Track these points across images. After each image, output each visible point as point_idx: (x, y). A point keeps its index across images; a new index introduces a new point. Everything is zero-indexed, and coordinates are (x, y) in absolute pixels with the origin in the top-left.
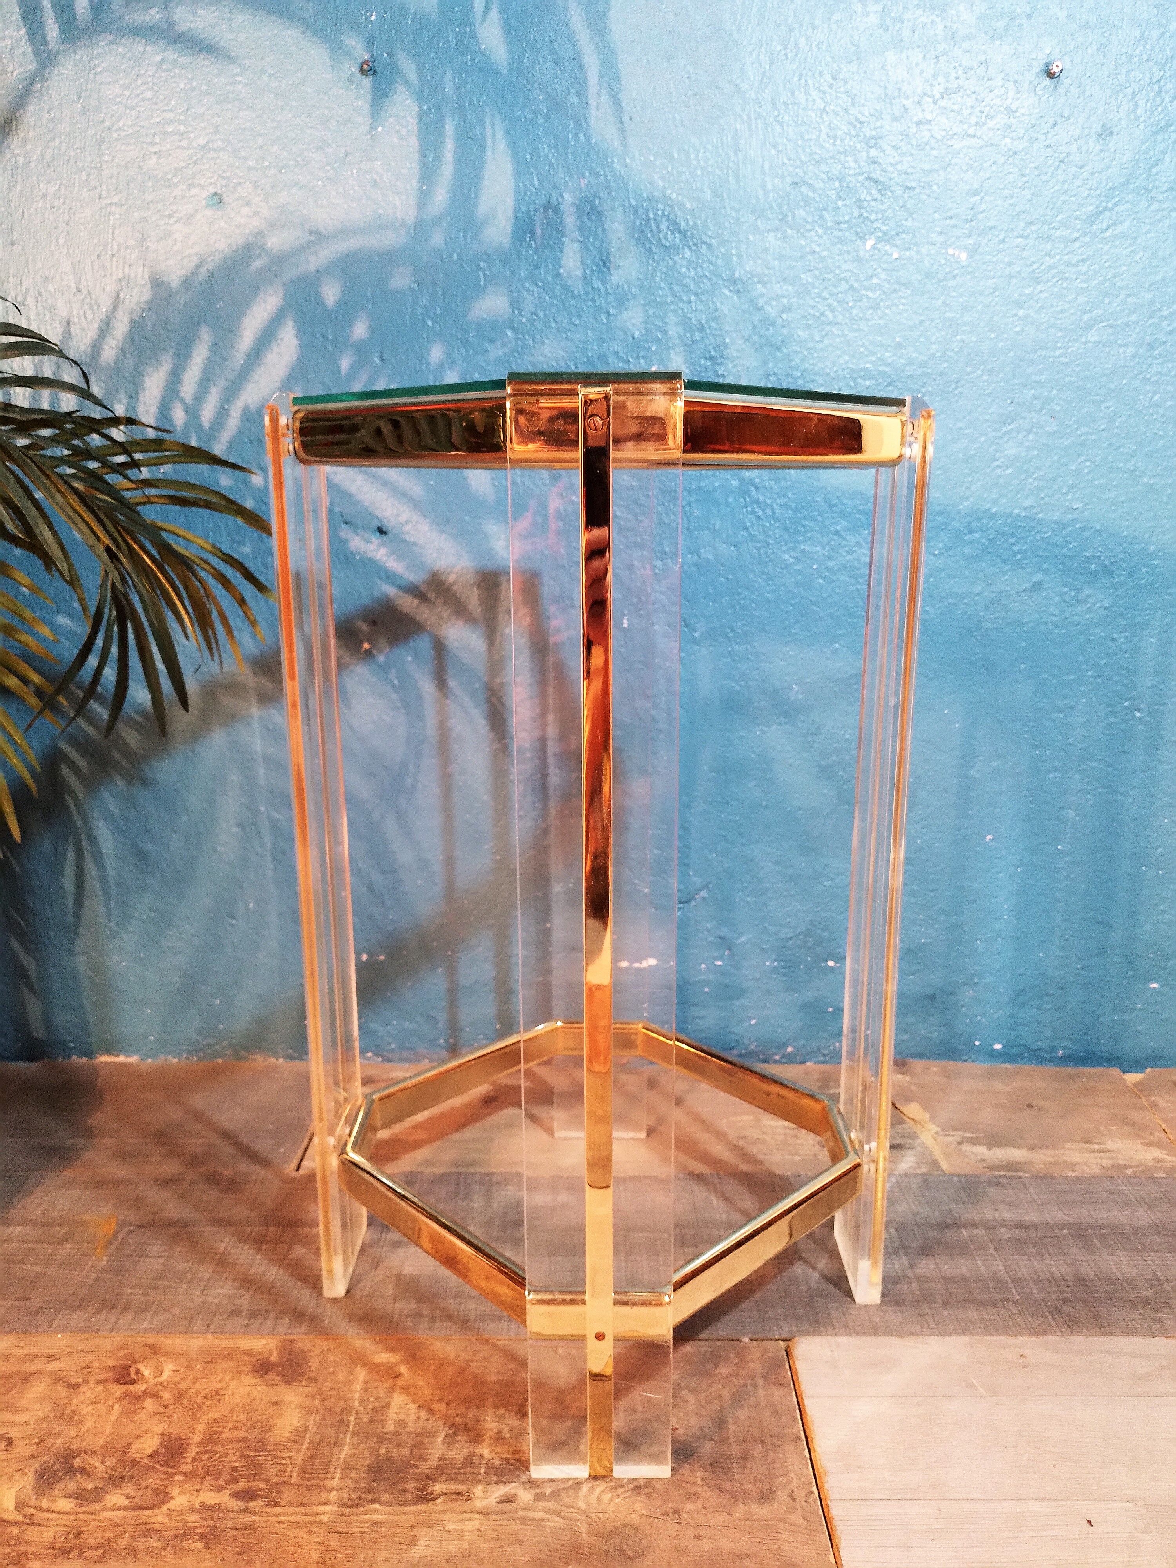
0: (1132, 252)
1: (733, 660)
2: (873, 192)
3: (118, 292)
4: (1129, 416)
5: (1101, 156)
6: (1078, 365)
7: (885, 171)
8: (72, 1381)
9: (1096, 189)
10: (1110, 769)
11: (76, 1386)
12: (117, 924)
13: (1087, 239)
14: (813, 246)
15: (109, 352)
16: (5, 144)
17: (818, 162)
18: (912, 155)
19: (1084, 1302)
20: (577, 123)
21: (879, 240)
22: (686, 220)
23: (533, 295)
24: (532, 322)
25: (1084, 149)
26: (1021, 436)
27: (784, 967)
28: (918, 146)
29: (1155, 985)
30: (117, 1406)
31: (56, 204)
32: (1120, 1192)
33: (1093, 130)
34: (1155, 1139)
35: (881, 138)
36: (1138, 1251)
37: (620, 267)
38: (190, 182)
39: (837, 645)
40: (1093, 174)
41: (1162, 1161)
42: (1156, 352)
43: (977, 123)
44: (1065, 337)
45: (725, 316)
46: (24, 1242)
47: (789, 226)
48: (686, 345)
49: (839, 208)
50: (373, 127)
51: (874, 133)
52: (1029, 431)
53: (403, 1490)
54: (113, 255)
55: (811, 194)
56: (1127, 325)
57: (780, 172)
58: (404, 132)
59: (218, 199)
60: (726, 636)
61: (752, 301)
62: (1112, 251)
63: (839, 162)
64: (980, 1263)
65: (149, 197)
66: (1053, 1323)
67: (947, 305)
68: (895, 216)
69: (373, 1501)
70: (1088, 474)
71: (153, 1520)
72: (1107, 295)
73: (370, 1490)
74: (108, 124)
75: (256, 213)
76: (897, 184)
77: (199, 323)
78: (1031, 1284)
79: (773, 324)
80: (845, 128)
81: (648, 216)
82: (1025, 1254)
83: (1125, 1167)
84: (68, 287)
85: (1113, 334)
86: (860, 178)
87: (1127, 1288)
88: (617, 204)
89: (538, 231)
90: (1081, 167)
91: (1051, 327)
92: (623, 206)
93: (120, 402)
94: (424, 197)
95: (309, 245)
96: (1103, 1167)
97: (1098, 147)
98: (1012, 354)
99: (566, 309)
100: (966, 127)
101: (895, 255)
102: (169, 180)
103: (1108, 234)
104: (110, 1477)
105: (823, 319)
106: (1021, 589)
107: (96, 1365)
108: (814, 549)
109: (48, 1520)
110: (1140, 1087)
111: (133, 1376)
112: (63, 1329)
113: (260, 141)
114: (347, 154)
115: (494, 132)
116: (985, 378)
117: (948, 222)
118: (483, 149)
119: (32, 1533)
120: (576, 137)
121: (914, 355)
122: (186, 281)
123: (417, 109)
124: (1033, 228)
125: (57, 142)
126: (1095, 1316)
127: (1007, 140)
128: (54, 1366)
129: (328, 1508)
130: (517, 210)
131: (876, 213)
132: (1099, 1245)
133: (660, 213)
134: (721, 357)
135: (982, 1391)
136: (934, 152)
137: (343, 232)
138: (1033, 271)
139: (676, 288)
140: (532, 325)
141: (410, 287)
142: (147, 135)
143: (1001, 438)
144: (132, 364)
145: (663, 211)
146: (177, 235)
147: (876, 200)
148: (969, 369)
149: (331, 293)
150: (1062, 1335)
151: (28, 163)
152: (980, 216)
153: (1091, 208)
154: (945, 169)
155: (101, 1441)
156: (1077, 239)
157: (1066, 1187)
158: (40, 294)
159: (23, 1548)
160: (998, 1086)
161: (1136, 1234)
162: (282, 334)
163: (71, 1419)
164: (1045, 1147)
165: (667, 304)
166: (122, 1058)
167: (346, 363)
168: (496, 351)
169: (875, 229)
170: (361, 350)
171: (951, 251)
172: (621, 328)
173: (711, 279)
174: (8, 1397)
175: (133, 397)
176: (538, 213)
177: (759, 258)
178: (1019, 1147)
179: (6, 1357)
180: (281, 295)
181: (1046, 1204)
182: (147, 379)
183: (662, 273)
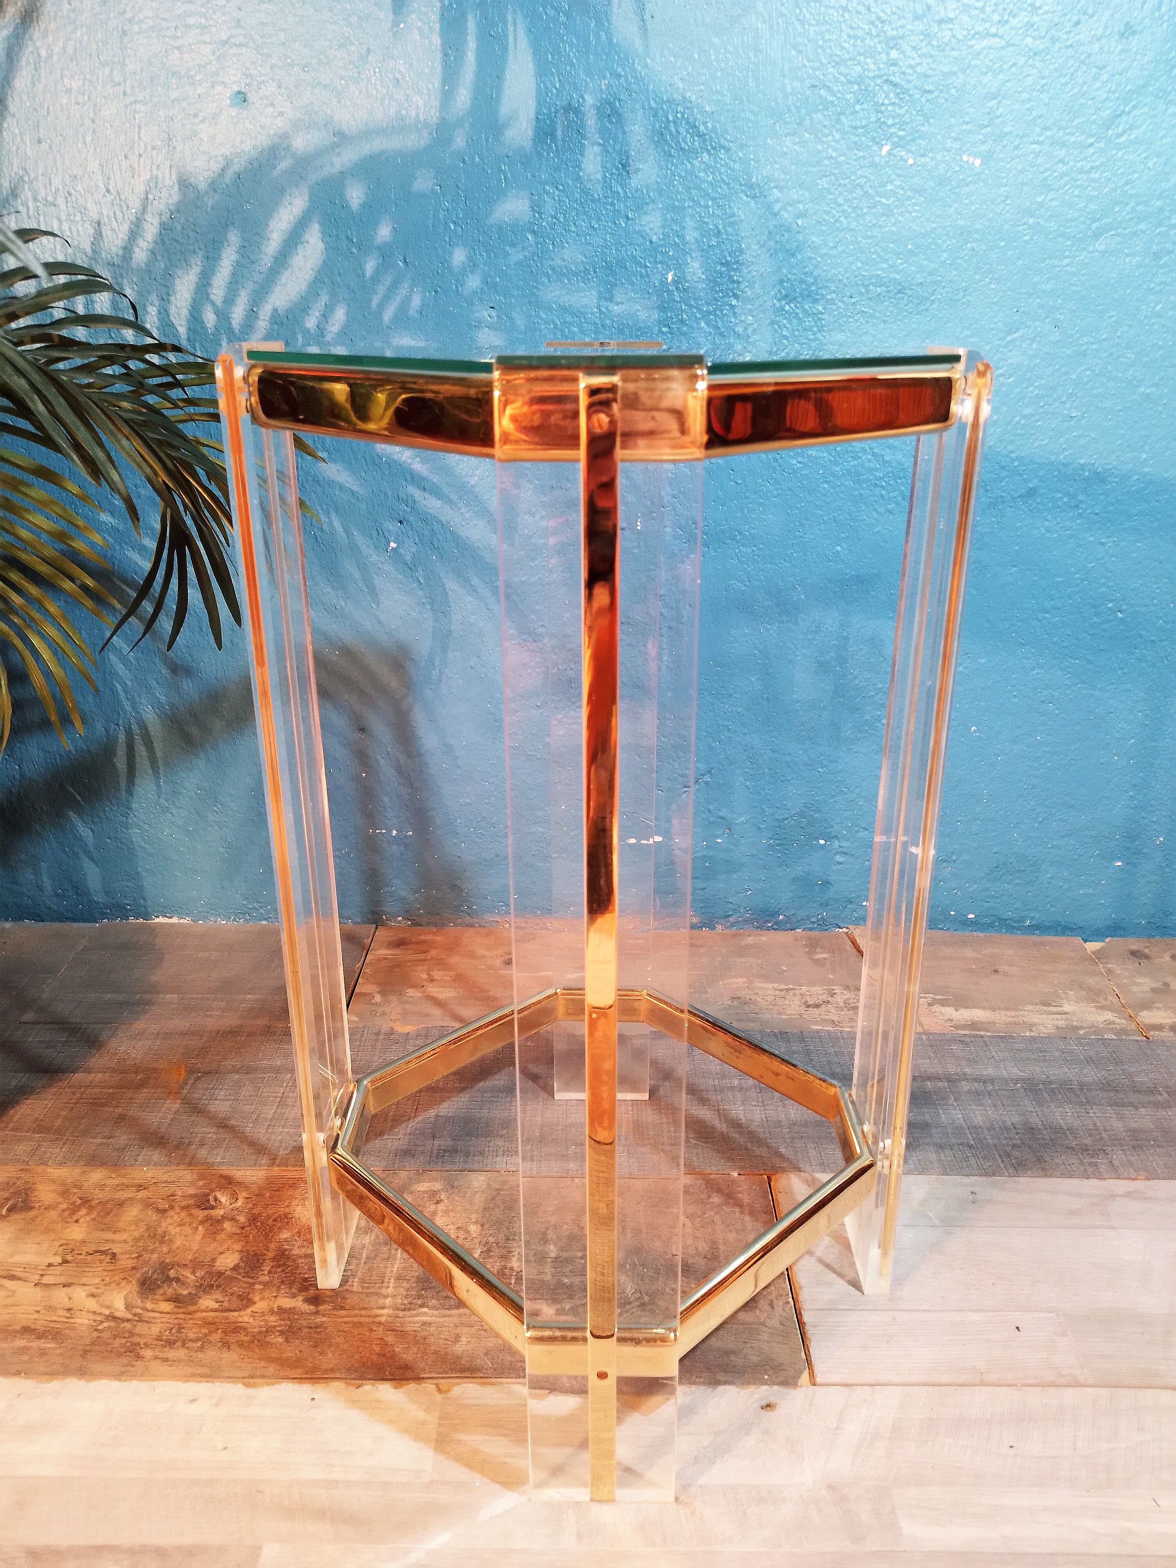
0: (1146, 158)
1: (740, 561)
2: (892, 95)
3: (147, 194)
4: (1131, 326)
5: (1123, 57)
6: (1084, 275)
7: (904, 74)
8: (161, 1207)
9: (1115, 92)
10: (1091, 666)
11: (164, 1211)
12: (166, 799)
13: (1102, 145)
14: (830, 151)
15: (140, 255)
16: (27, 36)
17: (837, 63)
18: (932, 56)
19: (1030, 1147)
20: (599, 24)
21: (895, 146)
22: (705, 123)
23: (553, 198)
24: (552, 226)
25: (1106, 48)
26: (1024, 345)
27: (778, 845)
28: (938, 46)
29: (1119, 864)
30: (200, 1228)
31: (80, 100)
32: (1071, 1052)
33: (1116, 29)
34: (1109, 1003)
35: (902, 38)
36: (1082, 1104)
37: (638, 170)
38: (214, 79)
39: (839, 548)
40: (1113, 76)
41: (1114, 1023)
42: (1162, 262)
43: (1000, 21)
44: (1072, 246)
45: (742, 221)
46: (104, 1087)
47: (806, 131)
48: (703, 250)
49: (857, 112)
50: (395, 24)
51: (894, 33)
52: (1033, 341)
54: (140, 155)
55: (830, 98)
56: (1135, 233)
57: (799, 74)
58: (426, 29)
59: (242, 98)
60: (733, 538)
61: (769, 207)
62: (1126, 157)
63: (859, 64)
64: (941, 1111)
65: (174, 95)
66: (1002, 1165)
67: (959, 213)
68: (912, 121)
69: (422, 1306)
70: (1087, 383)
71: (240, 1320)
72: (1117, 203)
73: (419, 1297)
74: (129, 15)
75: (281, 114)
76: (916, 87)
77: (227, 226)
78: (986, 1132)
79: (789, 230)
80: (866, 27)
81: (667, 119)
82: (981, 1105)
83: (1078, 1028)
84: (97, 186)
85: (1120, 243)
86: (879, 82)
87: (1069, 1136)
88: (637, 106)
89: (559, 133)
90: (1101, 68)
91: (1060, 236)
92: (644, 108)
93: (152, 304)
94: (447, 96)
95: (334, 146)
96: (1058, 1027)
97: (1119, 47)
98: (1020, 262)
99: (585, 213)
100: (988, 25)
101: (911, 162)
102: (192, 77)
103: (1124, 139)
104: (201, 1285)
105: (837, 225)
106: (1016, 495)
107: (180, 1193)
108: (821, 454)
109: (153, 1318)
110: (1099, 955)
111: (212, 1203)
112: (148, 1163)
113: (282, 36)
114: (369, 52)
115: (515, 30)
116: (992, 286)
117: (965, 127)
118: (505, 48)
119: (141, 1328)
120: (598, 37)
121: (925, 263)
122: (213, 182)
123: (439, 5)
124: (1049, 133)
125: (79, 33)
126: (1039, 1160)
127: (1029, 40)
129: (385, 1311)
130: (538, 112)
131: (894, 118)
133: (679, 115)
134: (737, 262)
135: (936, 1222)
136: (955, 53)
137: (366, 134)
138: (1045, 179)
139: (694, 192)
140: (552, 228)
141: (433, 190)
142: (168, 28)
143: (1004, 347)
144: (163, 266)
145: (683, 114)
146: (202, 135)
147: (894, 104)
148: (977, 277)
149: (355, 195)
150: (1009, 1176)
151: (50, 56)
152: (997, 121)
153: (1108, 112)
154: (964, 71)
155: (190, 1257)
156: (1091, 145)
157: (1022, 1046)
158: (69, 194)
159: (136, 1339)
160: (969, 953)
161: (1082, 1090)
162: (307, 237)
163: (163, 1238)
164: (1007, 1009)
165: (684, 208)
166: (175, 920)
167: (370, 266)
168: (516, 255)
169: (891, 134)
170: (385, 253)
171: (965, 158)
172: (639, 233)
173: (729, 184)
174: (107, 1220)
175: (165, 300)
176: (559, 115)
177: (776, 163)
178: (984, 1008)
179: (102, 1187)
180: (306, 197)
181: (1004, 1060)
182: (177, 282)
183: (680, 177)
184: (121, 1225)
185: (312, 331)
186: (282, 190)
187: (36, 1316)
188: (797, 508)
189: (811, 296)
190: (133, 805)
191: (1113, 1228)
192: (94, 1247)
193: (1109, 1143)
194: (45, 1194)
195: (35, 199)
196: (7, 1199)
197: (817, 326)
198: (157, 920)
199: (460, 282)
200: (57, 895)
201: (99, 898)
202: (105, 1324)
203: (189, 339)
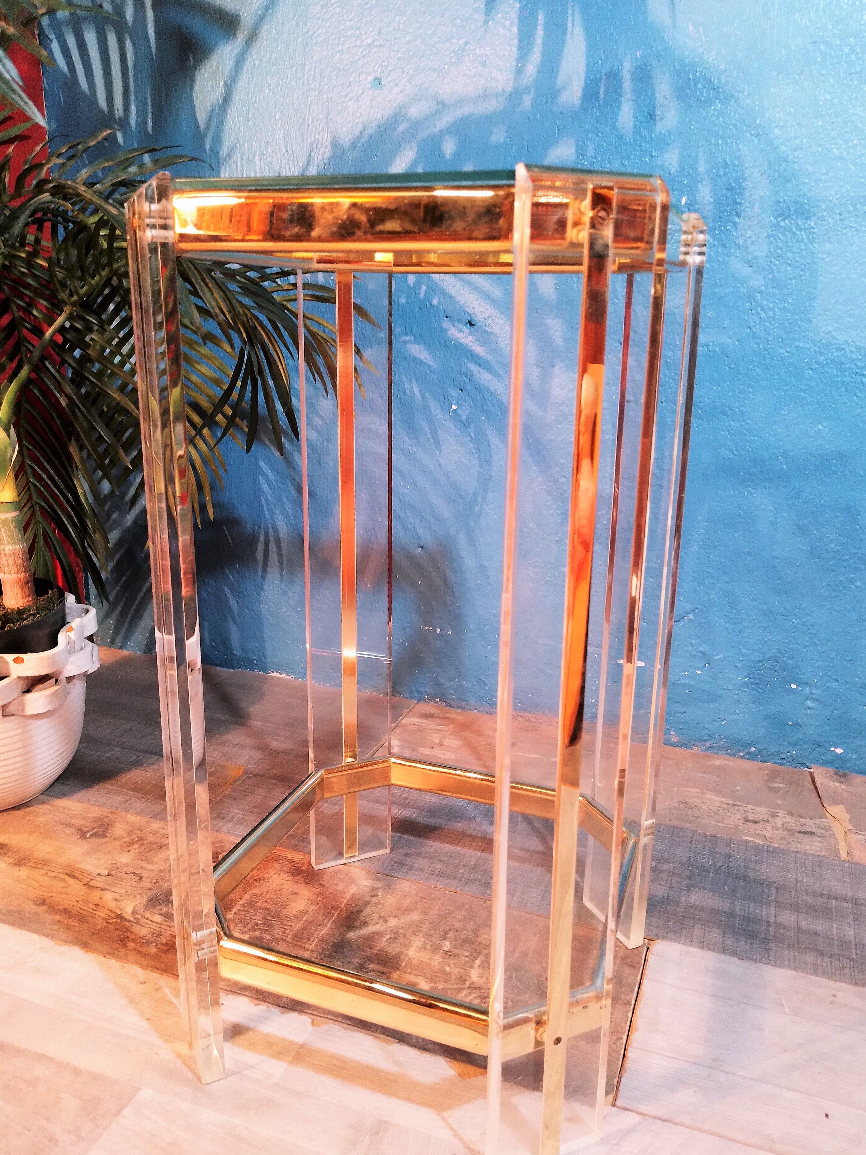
1: (730, 433)
3: (309, 152)
12: (286, 586)
16: (250, 52)
22: (719, 79)
23: (594, 144)
27: (753, 684)
31: (276, 91)
37: (663, 118)
38: (360, 71)
39: (821, 427)
45: (746, 155)
48: (712, 179)
50: (486, 22)
54: (309, 125)
55: (827, 51)
57: (802, 33)
58: (507, 23)
59: (378, 82)
60: (724, 413)
61: (770, 143)
64: (835, 926)
65: (333, 83)
73: (330, 956)
74: (311, 33)
75: (402, 91)
79: (786, 161)
81: (689, 77)
84: (280, 149)
88: (665, 69)
89: (602, 93)
92: (670, 70)
94: (519, 72)
95: (437, 113)
102: (346, 70)
105: (830, 155)
108: (807, 346)
109: (147, 924)
113: (408, 37)
114: (467, 43)
115: (573, 19)
118: (565, 32)
119: (135, 928)
120: (636, 18)
122: (353, 143)
123: (518, 6)
125: (279, 48)
130: (587, 78)
133: (698, 74)
134: (740, 187)
135: (787, 1010)
137: (459, 103)
139: (707, 134)
142: (335, 39)
145: (701, 73)
146: (350, 110)
149: (449, 147)
151: (261, 64)
158: (263, 155)
165: (698, 147)
166: (283, 676)
172: (661, 167)
173: (737, 126)
174: (148, 855)
176: (603, 81)
177: (778, 107)
179: (155, 833)
180: (415, 151)
183: (697, 122)
184: (155, 859)
186: (399, 147)
187: (75, 904)
188: (784, 391)
189: (804, 213)
190: (265, 587)
192: (131, 870)
194: (119, 830)
196: (94, 828)
197: (809, 238)
198: (272, 674)
200: (212, 646)
201: (237, 652)
202: (114, 920)
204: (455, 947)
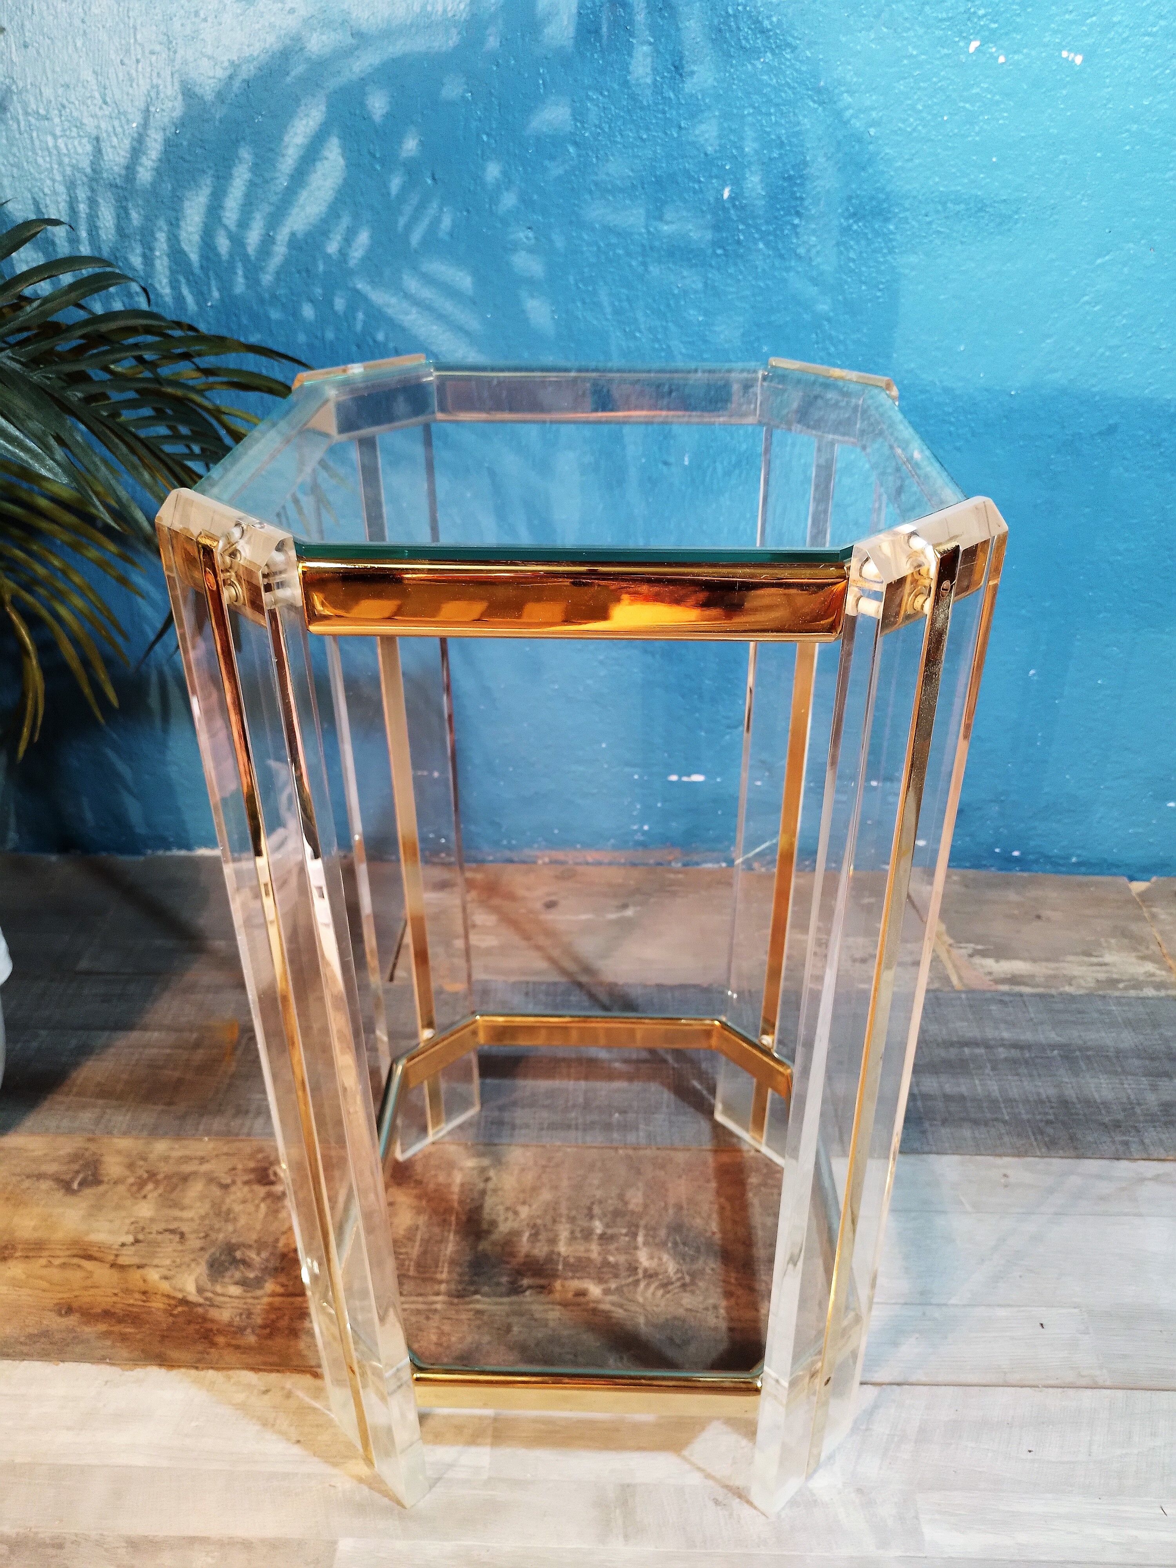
3: (148, 105)
8: (223, 1181)
11: (225, 1187)
14: (910, 49)
15: (145, 175)
19: (1064, 1123)
21: (985, 41)
22: (769, 17)
23: (598, 106)
24: (596, 137)
26: (1115, 269)
29: (1171, 804)
30: (263, 1206)
32: (1109, 1013)
34: (1149, 952)
36: (1116, 1073)
37: (692, 73)
41: (1153, 975)
45: (807, 130)
46: (162, 1047)
47: (884, 25)
48: (763, 163)
52: (1125, 264)
53: (498, 1284)
54: (138, 61)
61: (838, 114)
64: (977, 1082)
66: (1035, 1143)
67: (1052, 120)
68: (1006, 10)
69: (476, 1292)
71: (305, 1305)
73: (472, 1283)
75: (292, 10)
77: (238, 141)
78: (1021, 1106)
79: (859, 141)
81: (727, 12)
82: (1018, 1075)
83: (1118, 981)
84: (92, 97)
87: (1103, 1112)
89: (604, 29)
91: (1166, 144)
93: (160, 229)
95: (353, 48)
96: (1098, 981)
98: (1118, 176)
99: (633, 121)
101: (1002, 59)
104: (266, 1268)
105: (915, 134)
106: (1095, 432)
107: (240, 1166)
109: (225, 1303)
110: (1145, 897)
111: (272, 1178)
112: (208, 1133)
116: (1084, 204)
117: (1067, 16)
119: (213, 1314)
121: (1010, 177)
122: (219, 93)
124: (1163, 23)
126: (1072, 1138)
128: (205, 1167)
129: (440, 1298)
132: (1084, 1068)
133: (741, 8)
134: (801, 177)
135: (968, 1208)
137: (388, 34)
138: (1156, 77)
139: (755, 98)
140: (596, 139)
141: (463, 97)
143: (1093, 272)
144: (169, 187)
146: (205, 37)
148: (1068, 193)
149: (378, 105)
150: (1042, 1157)
155: (255, 1238)
157: (1060, 1006)
159: (209, 1325)
160: (1012, 896)
161: (1118, 1057)
162: (326, 153)
163: (228, 1216)
164: (1048, 960)
165: (743, 116)
167: (395, 183)
168: (556, 170)
169: (982, 26)
170: (412, 169)
171: (1065, 54)
172: (693, 144)
173: (794, 88)
174: (173, 1196)
175: (174, 224)
176: (604, 10)
177: (849, 64)
178: (1024, 959)
179: (166, 1159)
180: (323, 108)
181: (1042, 1023)
182: (187, 204)
183: (740, 80)
184: (187, 1201)
185: (334, 257)
186: (297, 100)
187: (115, 1299)
189: (882, 214)
190: (170, 744)
191: (1140, 1215)
192: (163, 1225)
193: (1141, 1118)
194: (113, 1167)
195: (26, 114)
196: (78, 1172)
197: (888, 247)
198: (199, 852)
199: (494, 200)
200: (100, 827)
201: (141, 829)
203: (202, 267)
204: (607, 1226)
